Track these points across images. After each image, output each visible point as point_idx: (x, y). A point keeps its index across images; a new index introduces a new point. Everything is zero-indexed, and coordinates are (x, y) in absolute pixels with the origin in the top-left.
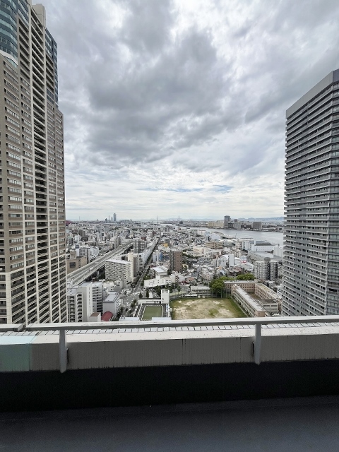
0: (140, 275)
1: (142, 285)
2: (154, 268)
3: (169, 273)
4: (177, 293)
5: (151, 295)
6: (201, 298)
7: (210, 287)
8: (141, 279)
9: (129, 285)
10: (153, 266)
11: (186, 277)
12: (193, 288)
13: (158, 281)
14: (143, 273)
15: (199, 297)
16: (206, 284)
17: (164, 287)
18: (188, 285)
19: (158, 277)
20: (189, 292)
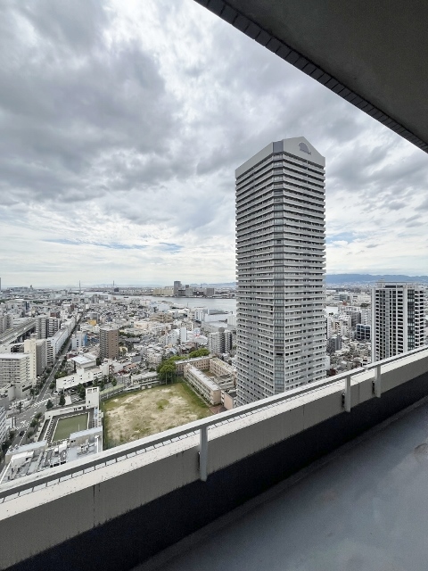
0: (49, 372)
1: (53, 387)
2: (74, 359)
3: (99, 363)
4: (111, 389)
5: (68, 400)
6: (147, 388)
7: (158, 372)
8: (50, 379)
9: (28, 391)
10: (71, 356)
11: (124, 364)
12: (135, 377)
13: (81, 377)
14: (52, 369)
15: (143, 388)
16: (152, 370)
17: (90, 384)
18: (128, 375)
19: (80, 371)
20: (129, 384)
